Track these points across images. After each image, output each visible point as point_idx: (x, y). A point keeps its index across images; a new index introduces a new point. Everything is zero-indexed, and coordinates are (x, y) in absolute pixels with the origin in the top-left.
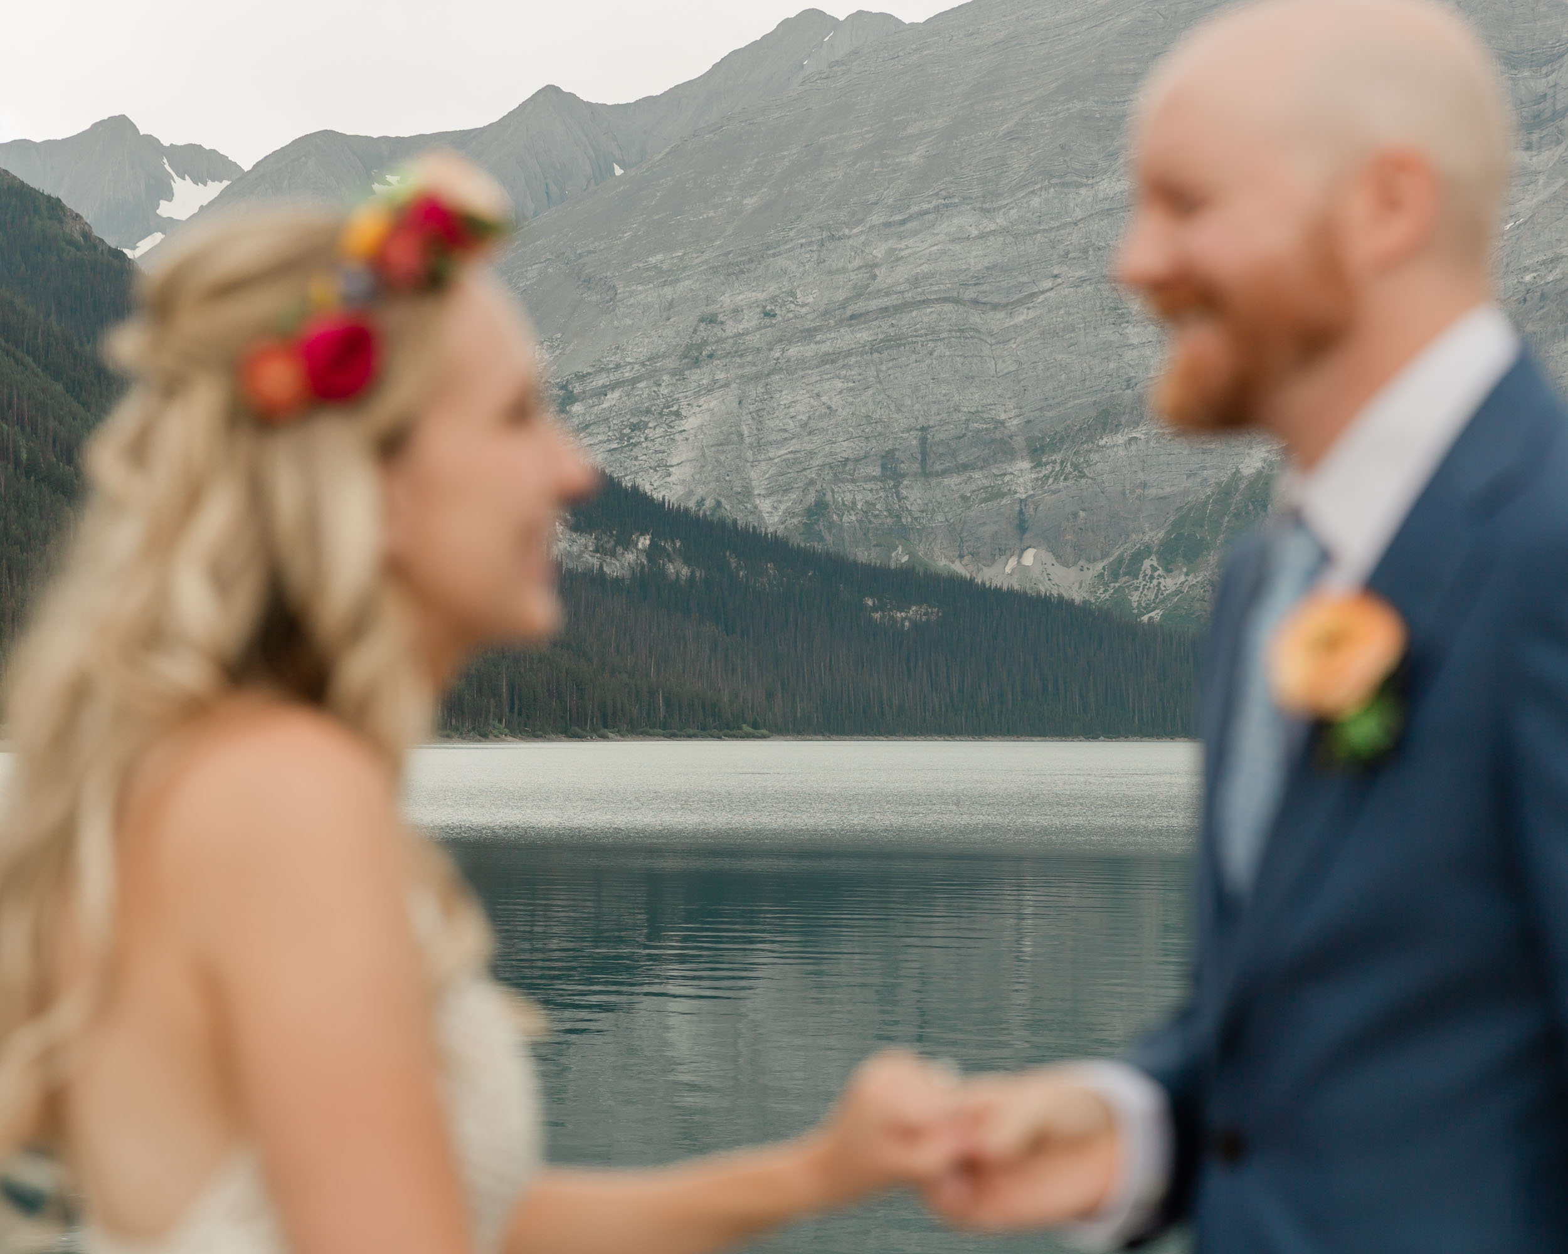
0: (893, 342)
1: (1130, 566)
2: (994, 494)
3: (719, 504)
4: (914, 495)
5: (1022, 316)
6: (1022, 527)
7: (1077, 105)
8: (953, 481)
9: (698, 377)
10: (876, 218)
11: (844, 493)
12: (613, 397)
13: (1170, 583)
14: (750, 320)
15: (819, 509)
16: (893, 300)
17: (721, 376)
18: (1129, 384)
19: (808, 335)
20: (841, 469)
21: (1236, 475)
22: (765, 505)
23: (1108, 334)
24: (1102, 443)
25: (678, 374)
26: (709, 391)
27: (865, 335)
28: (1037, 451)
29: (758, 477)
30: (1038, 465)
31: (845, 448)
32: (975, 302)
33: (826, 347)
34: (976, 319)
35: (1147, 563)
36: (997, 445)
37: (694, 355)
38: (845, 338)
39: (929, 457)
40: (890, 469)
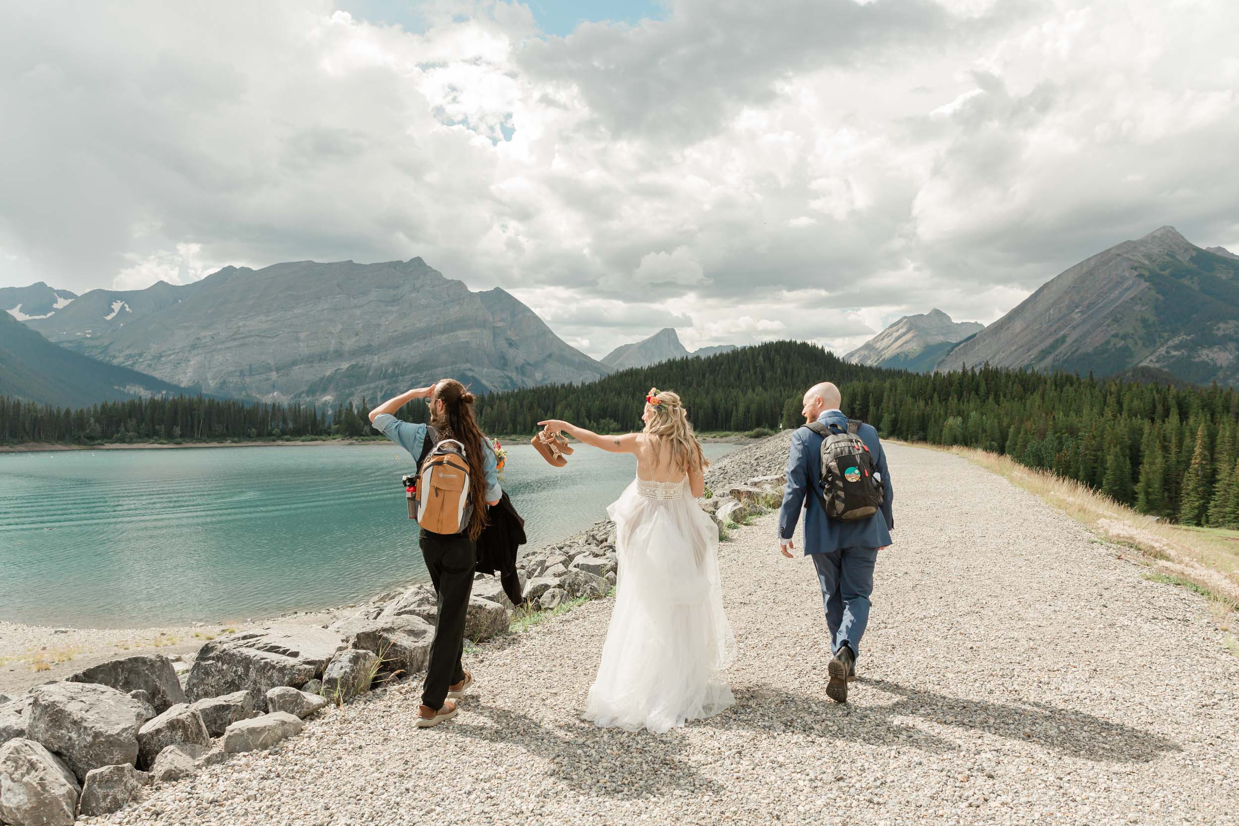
0: (242, 345)
1: (299, 395)
2: (268, 380)
3: (198, 382)
4: (248, 380)
5: (275, 339)
6: (274, 387)
7: (290, 292)
8: (257, 377)
9: (195, 352)
10: (240, 317)
12: (172, 357)
13: (308, 399)
14: (208, 339)
16: (243, 335)
17: (200, 352)
18: (300, 356)
19: (223, 342)
20: (230, 374)
21: (324, 376)
22: (210, 382)
23: (295, 344)
24: (294, 368)
25: (189, 351)
26: (197, 355)
27: (236, 343)
28: (278, 370)
29: (209, 375)
30: (278, 373)
31: (231, 369)
32: (264, 337)
33: (227, 346)
34: (264, 340)
35: (303, 395)
36: (268, 369)
37: (194, 347)
38: (232, 344)
39: (251, 371)
40: (242, 373)
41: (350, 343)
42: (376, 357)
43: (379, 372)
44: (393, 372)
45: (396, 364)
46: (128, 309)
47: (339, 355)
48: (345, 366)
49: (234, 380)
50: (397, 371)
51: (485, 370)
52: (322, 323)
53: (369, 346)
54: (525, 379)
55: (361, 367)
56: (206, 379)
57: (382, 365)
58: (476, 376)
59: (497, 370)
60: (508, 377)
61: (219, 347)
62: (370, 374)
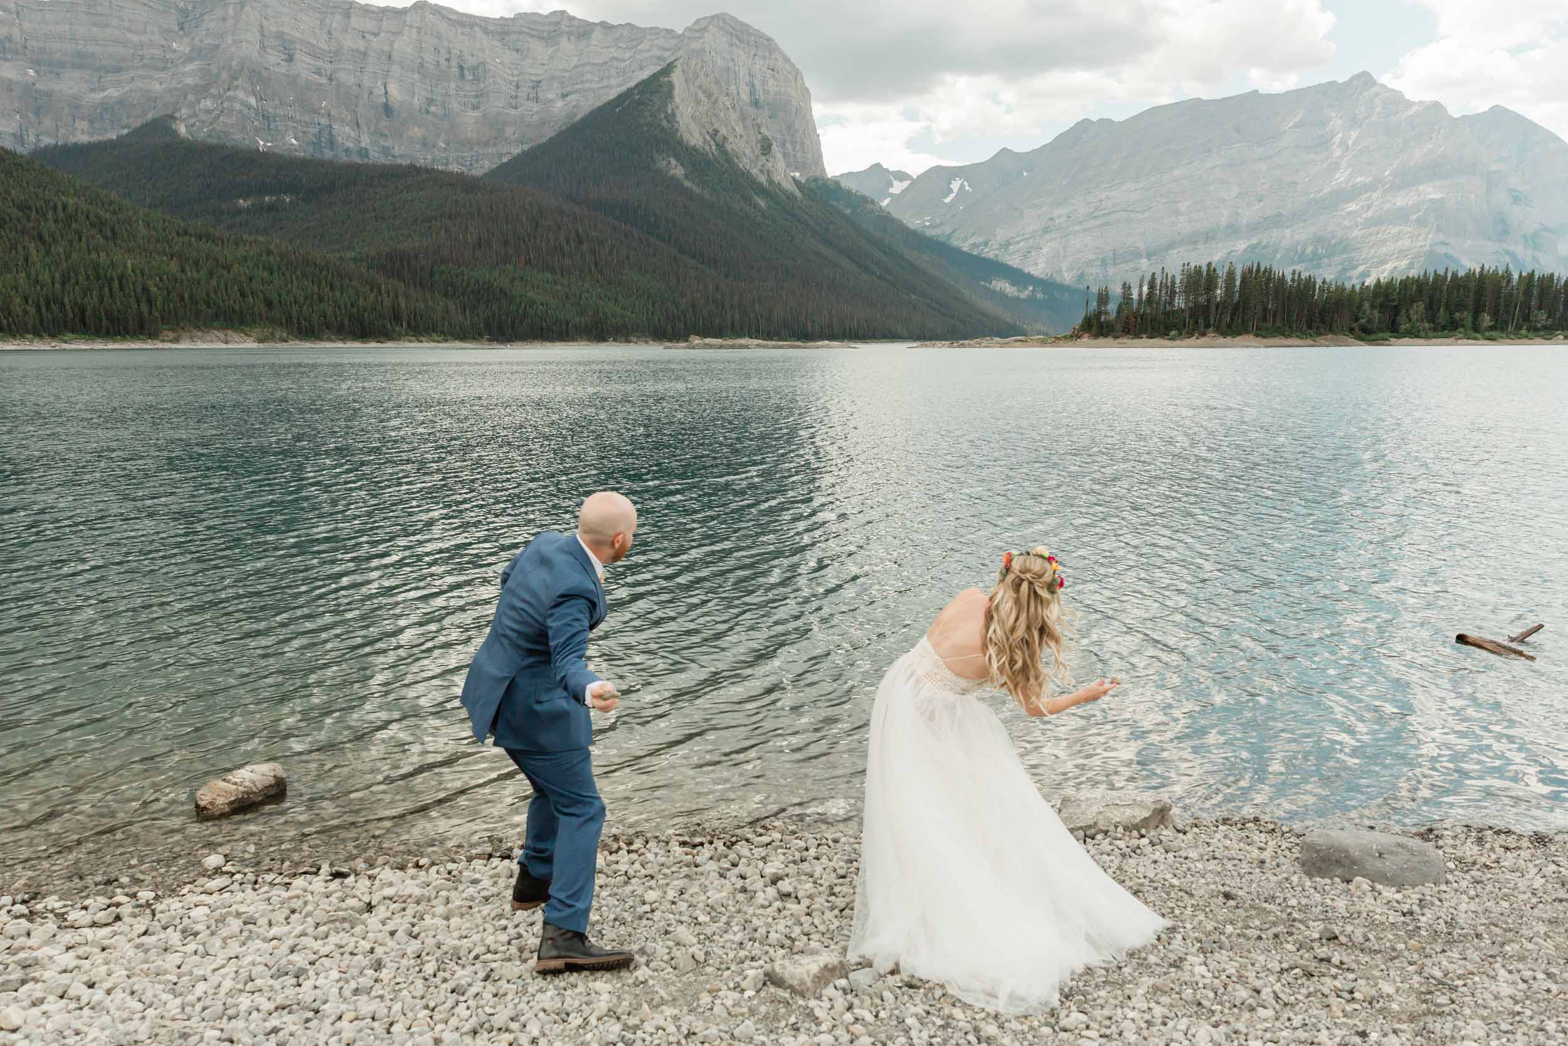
0: (1106, 224)
2: (1136, 269)
4: (1111, 271)
5: (1146, 215)
8: (1124, 266)
9: (1048, 237)
10: (1102, 187)
11: (1091, 270)
12: (1022, 244)
14: (1063, 219)
15: (1082, 275)
16: (1107, 211)
17: (1054, 236)
18: (1179, 235)
19: (1081, 223)
20: (1089, 263)
22: (1066, 275)
23: (1173, 219)
25: (1041, 236)
26: (1050, 241)
27: (1098, 222)
28: (1149, 256)
29: (1064, 266)
31: (1090, 257)
32: (1132, 211)
33: (1087, 226)
34: (1132, 216)
36: (1138, 255)
37: (1046, 230)
38: (1092, 223)
39: (1116, 258)
40: (1104, 263)
41: (1249, 214)
42: (1288, 231)
43: (1292, 254)
44: (1314, 252)
45: (1318, 240)
46: (967, 188)
47: (1233, 230)
48: (1241, 246)
49: (1093, 271)
50: (1320, 251)
51: (1469, 242)
52: (1212, 188)
53: (1279, 215)
54: (1539, 255)
55: (1264, 248)
56: (1061, 271)
57: (1298, 242)
58: (1451, 252)
59: (1490, 243)
60: (1507, 252)
61: (1076, 228)
62: (1278, 256)
